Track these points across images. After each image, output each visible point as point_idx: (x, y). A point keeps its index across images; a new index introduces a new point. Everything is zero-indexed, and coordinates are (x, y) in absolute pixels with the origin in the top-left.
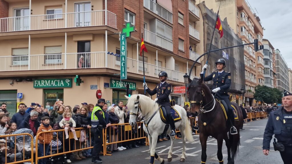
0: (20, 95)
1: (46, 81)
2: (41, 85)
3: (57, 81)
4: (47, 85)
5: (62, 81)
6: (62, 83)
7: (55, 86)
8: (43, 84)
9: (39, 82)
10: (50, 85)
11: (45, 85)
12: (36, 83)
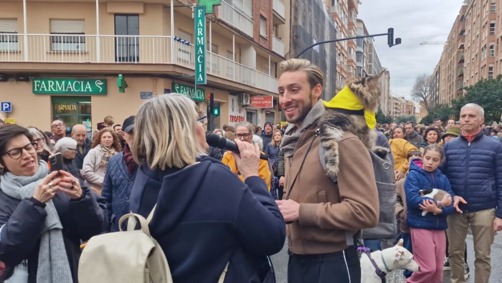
0: (6, 106)
1: (57, 82)
2: (48, 89)
3: (79, 82)
4: (60, 89)
5: (88, 83)
6: (88, 86)
7: (74, 91)
8: (53, 88)
9: (43, 83)
10: (65, 89)
11: (55, 89)
12: (38, 85)
